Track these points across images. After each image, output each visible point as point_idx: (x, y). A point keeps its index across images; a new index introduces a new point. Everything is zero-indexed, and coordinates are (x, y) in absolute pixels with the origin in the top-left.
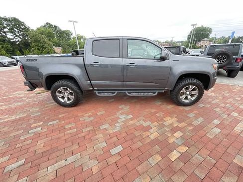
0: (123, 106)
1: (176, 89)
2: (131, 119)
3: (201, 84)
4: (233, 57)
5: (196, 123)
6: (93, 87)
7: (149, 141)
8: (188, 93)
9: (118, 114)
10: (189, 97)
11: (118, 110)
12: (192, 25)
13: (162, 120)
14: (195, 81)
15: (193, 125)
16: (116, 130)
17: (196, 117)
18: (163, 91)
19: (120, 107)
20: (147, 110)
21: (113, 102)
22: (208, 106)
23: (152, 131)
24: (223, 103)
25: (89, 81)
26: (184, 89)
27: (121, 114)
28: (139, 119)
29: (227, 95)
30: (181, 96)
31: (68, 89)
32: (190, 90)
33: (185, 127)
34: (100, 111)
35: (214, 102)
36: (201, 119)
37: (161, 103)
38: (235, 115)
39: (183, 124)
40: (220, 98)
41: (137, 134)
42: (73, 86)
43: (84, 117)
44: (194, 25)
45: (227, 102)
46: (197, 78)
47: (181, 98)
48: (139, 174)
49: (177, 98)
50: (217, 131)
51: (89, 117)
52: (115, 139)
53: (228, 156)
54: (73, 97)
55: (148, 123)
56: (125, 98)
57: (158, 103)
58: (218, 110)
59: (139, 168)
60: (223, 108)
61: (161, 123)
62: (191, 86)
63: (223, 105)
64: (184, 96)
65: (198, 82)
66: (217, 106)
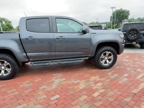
0: (57, 74)
1: (97, 56)
2: (64, 80)
3: (114, 50)
4: (141, 32)
5: (112, 77)
6: (28, 59)
7: (79, 90)
8: (106, 58)
9: (53, 79)
10: (108, 61)
11: (53, 77)
12: (111, 8)
13: (88, 78)
14: (109, 48)
15: (110, 78)
16: (53, 88)
17: (113, 74)
18: (88, 58)
19: (54, 75)
20: (77, 74)
21: (47, 72)
22: (122, 67)
23: (80, 85)
24: (133, 64)
25: (25, 54)
26: (102, 55)
27: (56, 79)
28: (71, 80)
29: (137, 60)
30: (102, 61)
31: (5, 62)
32: (107, 55)
33: (105, 80)
34: (37, 79)
35: (127, 65)
36: (116, 75)
37: (88, 69)
38: (139, 70)
39: (103, 79)
40: (132, 62)
41: (70, 88)
42: (10, 59)
43: (22, 84)
44: (113, 8)
45: (136, 63)
46: (111, 46)
47: (101, 62)
48: (72, 106)
49: (98, 63)
50: (126, 79)
51: (28, 83)
52: (53, 92)
53: (129, 90)
54: (10, 69)
55: (78, 81)
56: (58, 69)
57: (85, 69)
58: (129, 69)
59: (73, 103)
60: (132, 67)
61: (88, 80)
62: (107, 52)
63: (133, 66)
64: (104, 61)
65: (112, 49)
66: (129, 66)
